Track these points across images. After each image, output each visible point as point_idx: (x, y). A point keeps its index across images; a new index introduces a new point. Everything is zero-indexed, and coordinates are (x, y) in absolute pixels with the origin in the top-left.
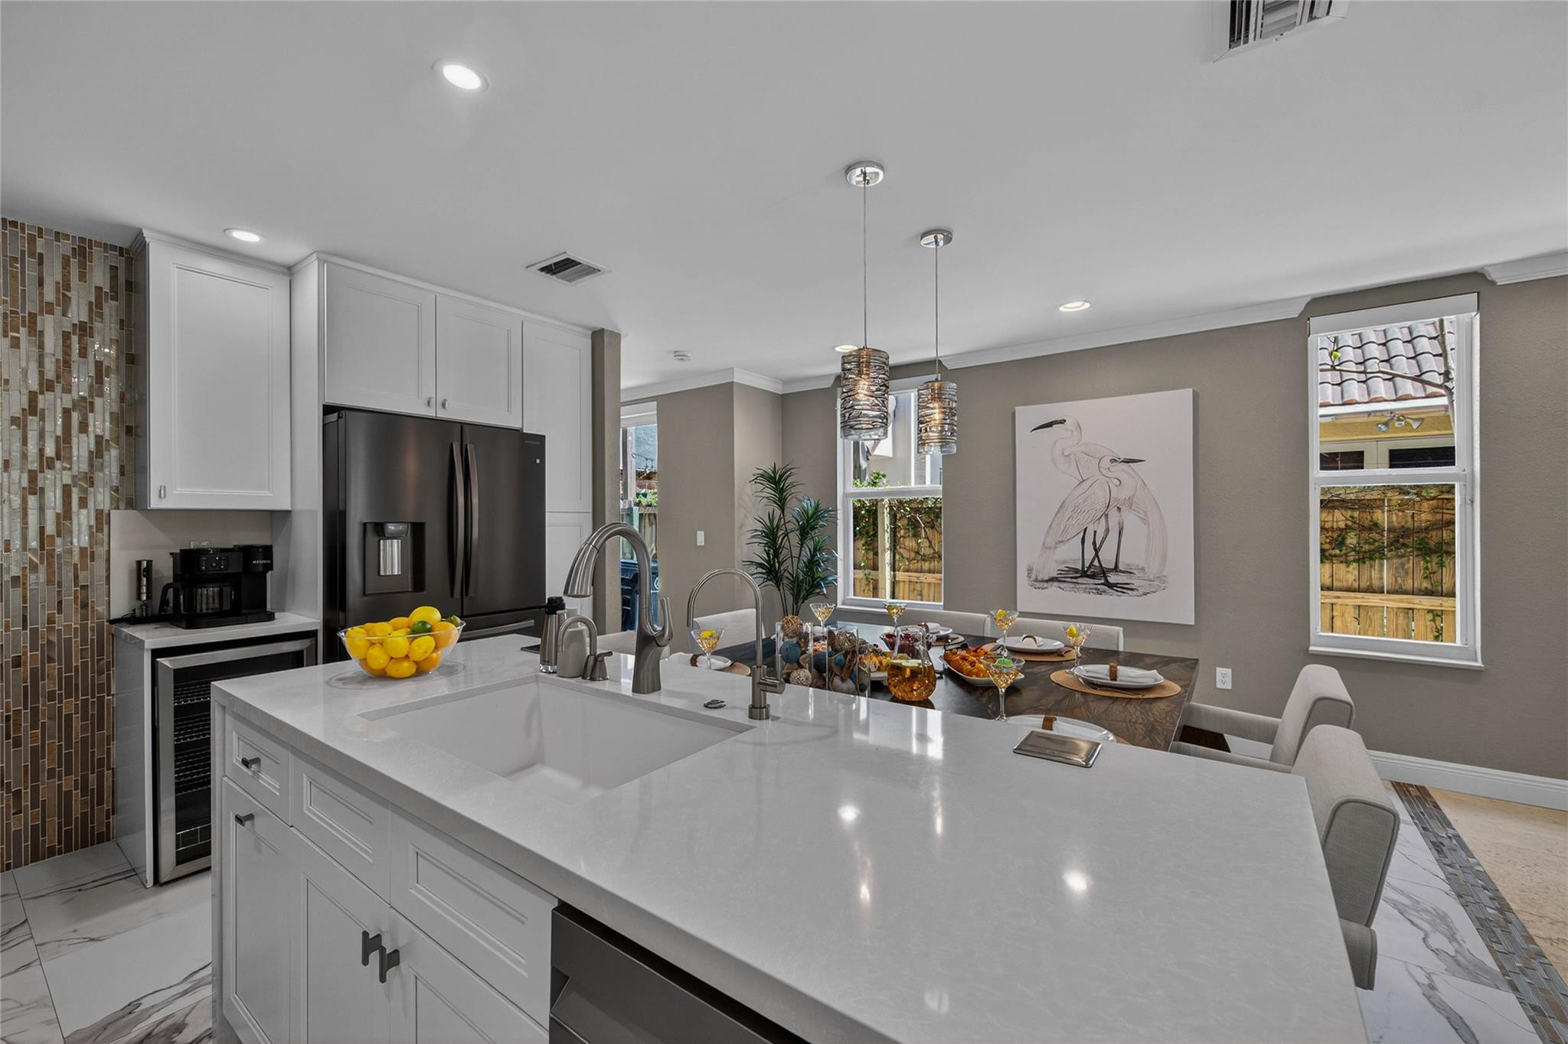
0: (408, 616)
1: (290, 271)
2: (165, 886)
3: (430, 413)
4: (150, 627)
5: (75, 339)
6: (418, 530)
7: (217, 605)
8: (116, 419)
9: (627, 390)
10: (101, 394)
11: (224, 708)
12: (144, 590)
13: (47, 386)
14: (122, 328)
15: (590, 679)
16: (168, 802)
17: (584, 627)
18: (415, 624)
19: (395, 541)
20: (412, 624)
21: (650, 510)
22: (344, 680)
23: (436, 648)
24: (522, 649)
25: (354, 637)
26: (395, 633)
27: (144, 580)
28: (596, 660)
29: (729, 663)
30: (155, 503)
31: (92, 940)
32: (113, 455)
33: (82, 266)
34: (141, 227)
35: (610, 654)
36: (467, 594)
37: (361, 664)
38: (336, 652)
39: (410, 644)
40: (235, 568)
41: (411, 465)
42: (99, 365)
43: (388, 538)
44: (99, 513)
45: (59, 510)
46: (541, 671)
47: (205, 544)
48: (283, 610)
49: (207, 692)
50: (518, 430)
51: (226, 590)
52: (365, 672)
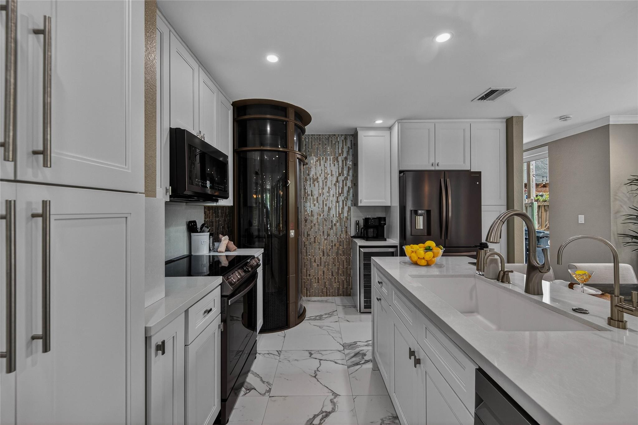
0: (424, 244)
1: (390, 128)
2: (362, 314)
3: (433, 168)
4: (359, 239)
5: (344, 161)
6: (429, 212)
7: (373, 235)
8: (352, 181)
9: (526, 144)
10: (349, 176)
11: (374, 265)
12: (357, 229)
13: (340, 175)
14: (353, 156)
15: (501, 282)
16: (362, 291)
17: (498, 258)
18: (426, 247)
19: (421, 217)
20: (425, 247)
21: (546, 204)
22: (405, 263)
23: (434, 257)
24: (469, 263)
25: (408, 249)
26: (420, 249)
27: (357, 226)
28: (504, 273)
29: (600, 292)
30: (359, 205)
31: (348, 321)
32: (351, 191)
33: (346, 142)
34: (356, 127)
35: (512, 272)
36: (447, 238)
37: (409, 258)
38: (403, 254)
39: (425, 253)
40: (377, 224)
41: (426, 188)
42: (349, 167)
43: (419, 216)
44: (349, 207)
45: (342, 207)
46: (477, 273)
47: (370, 216)
48: (389, 238)
49: (370, 260)
50: (469, 171)
51: (375, 230)
52: (411, 261)
